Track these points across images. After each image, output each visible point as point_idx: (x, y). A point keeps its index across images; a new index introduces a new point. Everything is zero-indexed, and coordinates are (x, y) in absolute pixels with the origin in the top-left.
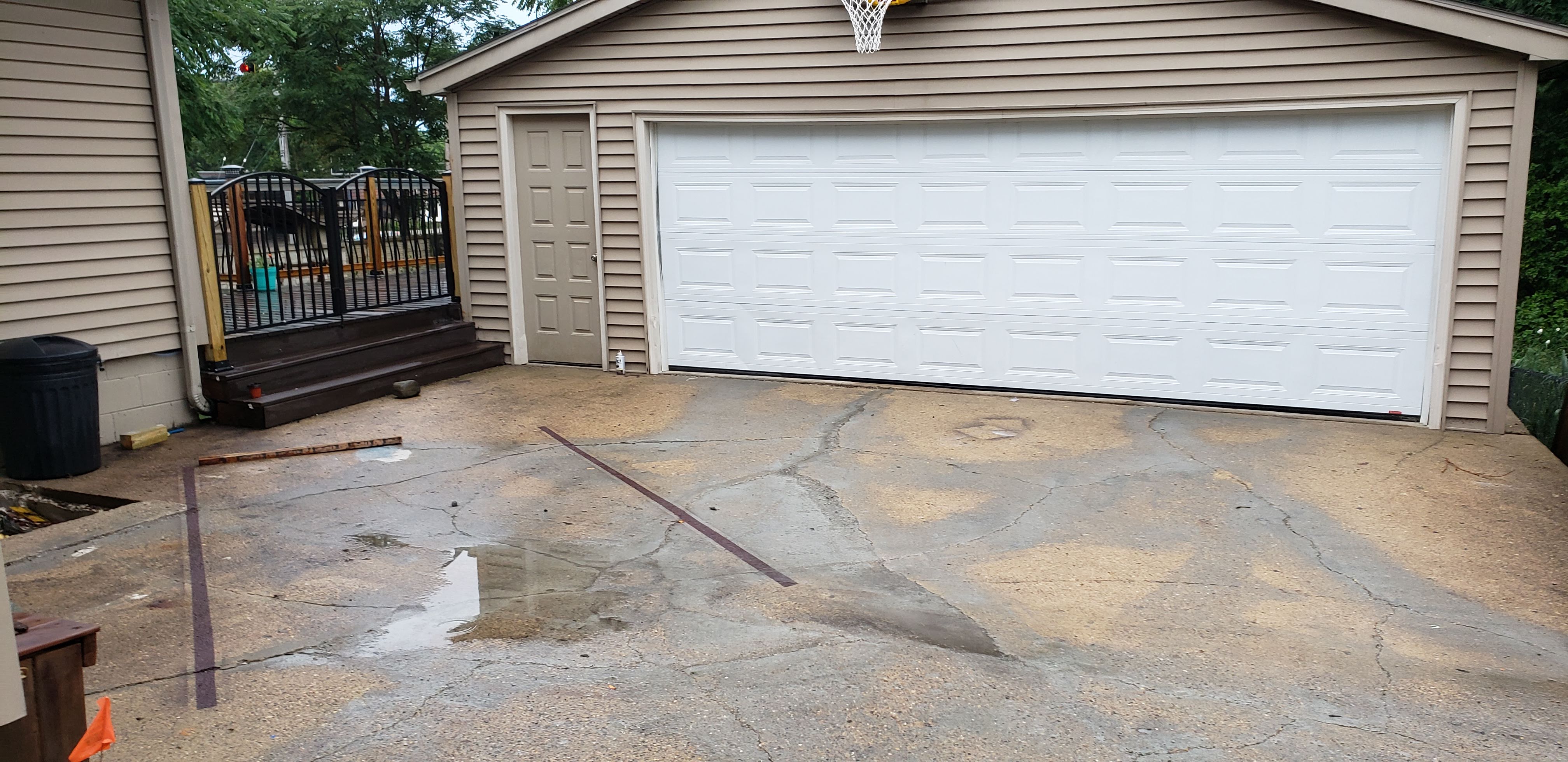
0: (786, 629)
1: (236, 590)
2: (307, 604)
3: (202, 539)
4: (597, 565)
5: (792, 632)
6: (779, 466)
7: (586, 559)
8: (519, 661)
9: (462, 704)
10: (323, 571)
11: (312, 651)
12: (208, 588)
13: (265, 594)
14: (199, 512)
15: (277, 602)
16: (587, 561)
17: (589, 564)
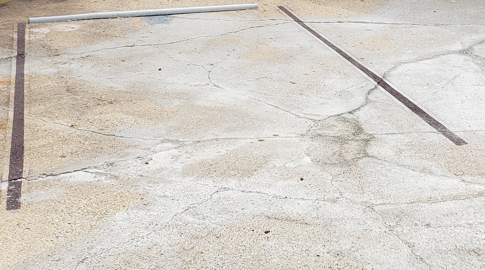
0: (456, 181)
1: (45, 119)
2: (94, 133)
3: (26, 78)
4: (312, 117)
5: (462, 183)
6: (458, 47)
7: (304, 112)
8: (247, 190)
9: (201, 221)
10: (109, 108)
11: (94, 170)
12: (25, 116)
13: (65, 123)
14: (26, 58)
15: (73, 130)
16: (305, 114)
17: (306, 116)
